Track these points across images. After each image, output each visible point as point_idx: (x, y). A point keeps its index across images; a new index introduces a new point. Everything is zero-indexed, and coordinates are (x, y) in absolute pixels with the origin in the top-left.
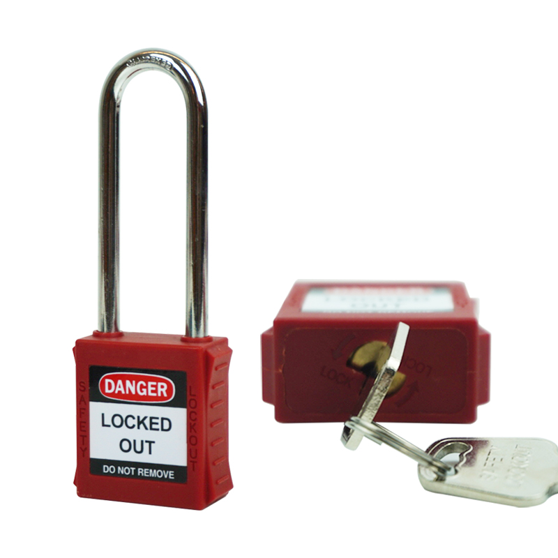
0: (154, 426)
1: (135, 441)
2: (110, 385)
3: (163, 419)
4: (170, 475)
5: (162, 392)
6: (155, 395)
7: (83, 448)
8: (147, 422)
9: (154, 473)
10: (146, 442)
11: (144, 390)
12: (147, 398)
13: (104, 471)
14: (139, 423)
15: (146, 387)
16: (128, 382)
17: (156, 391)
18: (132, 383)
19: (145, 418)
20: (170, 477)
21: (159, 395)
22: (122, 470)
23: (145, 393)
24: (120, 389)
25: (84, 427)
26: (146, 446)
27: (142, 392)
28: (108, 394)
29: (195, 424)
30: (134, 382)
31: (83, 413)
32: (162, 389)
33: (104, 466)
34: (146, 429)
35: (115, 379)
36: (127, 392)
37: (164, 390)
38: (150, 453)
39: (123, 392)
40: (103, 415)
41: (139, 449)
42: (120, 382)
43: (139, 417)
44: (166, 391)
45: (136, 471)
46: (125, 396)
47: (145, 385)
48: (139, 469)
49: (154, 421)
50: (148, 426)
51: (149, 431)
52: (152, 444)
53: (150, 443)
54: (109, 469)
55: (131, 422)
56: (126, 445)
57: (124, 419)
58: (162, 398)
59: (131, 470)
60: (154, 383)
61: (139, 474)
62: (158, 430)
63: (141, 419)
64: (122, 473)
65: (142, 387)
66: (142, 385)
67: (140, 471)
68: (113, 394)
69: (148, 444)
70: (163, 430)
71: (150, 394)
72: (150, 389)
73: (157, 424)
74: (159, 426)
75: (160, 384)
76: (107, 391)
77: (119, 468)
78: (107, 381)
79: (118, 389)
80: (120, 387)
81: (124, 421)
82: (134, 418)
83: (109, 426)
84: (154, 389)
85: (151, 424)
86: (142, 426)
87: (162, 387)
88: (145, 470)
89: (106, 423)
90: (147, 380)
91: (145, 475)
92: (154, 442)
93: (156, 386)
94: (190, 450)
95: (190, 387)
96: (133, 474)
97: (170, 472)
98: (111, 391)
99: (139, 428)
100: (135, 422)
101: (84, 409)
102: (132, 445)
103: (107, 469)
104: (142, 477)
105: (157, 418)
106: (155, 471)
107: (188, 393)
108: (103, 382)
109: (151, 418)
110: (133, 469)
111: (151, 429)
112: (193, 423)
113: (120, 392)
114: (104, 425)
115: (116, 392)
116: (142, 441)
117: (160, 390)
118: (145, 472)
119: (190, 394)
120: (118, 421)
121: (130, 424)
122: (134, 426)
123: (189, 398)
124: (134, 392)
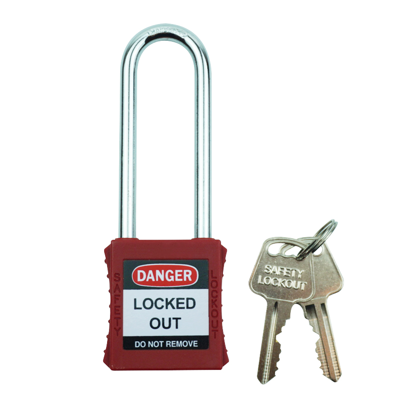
0: (180, 306)
1: (163, 319)
2: (141, 275)
3: (188, 299)
4: (194, 344)
5: (187, 278)
6: (181, 280)
7: (117, 328)
8: (174, 303)
9: (180, 344)
10: (174, 319)
11: (172, 277)
12: (174, 283)
13: (136, 346)
14: (167, 304)
15: (174, 275)
16: (158, 272)
17: (182, 277)
18: (161, 273)
19: (173, 299)
20: (194, 346)
21: (185, 280)
22: (151, 344)
23: (172, 279)
24: (150, 278)
25: (118, 310)
26: (173, 322)
27: (170, 278)
28: (140, 283)
29: (216, 300)
30: (163, 271)
31: (118, 299)
32: (187, 275)
33: (136, 342)
34: (173, 308)
35: (146, 270)
36: (157, 280)
37: (189, 276)
38: (177, 328)
39: (153, 280)
40: (135, 300)
41: (167, 325)
42: (151, 272)
43: (167, 299)
44: (191, 276)
45: (164, 344)
46: (155, 283)
47: (172, 272)
48: (167, 342)
49: (180, 301)
50: (175, 306)
51: (176, 310)
52: (179, 320)
53: (177, 319)
54: (140, 344)
55: (160, 303)
56: (155, 323)
57: (154, 302)
58: (188, 282)
59: (160, 343)
60: (181, 271)
61: (167, 346)
62: (184, 308)
63: (169, 301)
64: (152, 346)
65: (170, 274)
66: (170, 273)
67: (168, 343)
68: (145, 282)
69: (175, 320)
70: (188, 308)
71: (177, 280)
72: (177, 275)
73: (183, 303)
74: (185, 305)
75: (185, 271)
76: (139, 280)
77: (149, 342)
78: (139, 272)
79: (149, 278)
80: (150, 276)
81: (154, 304)
82: (162, 300)
83: (141, 308)
84: (180, 275)
85: (178, 303)
86: (169, 306)
87: (188, 273)
88: (172, 342)
89: (137, 307)
90: (174, 268)
91: (172, 346)
92: (180, 319)
93: (182, 273)
94: (212, 321)
95: (212, 271)
96: (161, 346)
97: (194, 341)
98: (143, 280)
99: (167, 308)
100: (164, 303)
101: (119, 296)
102: (161, 323)
103: (139, 344)
104: (169, 348)
105: (184, 299)
106: (181, 342)
107: (210, 277)
108: (136, 273)
109: (178, 299)
110: (161, 342)
111: (178, 308)
112: (214, 299)
113: (150, 280)
114: (136, 308)
115: (147, 280)
116: (170, 319)
117: (185, 275)
118: (172, 344)
119: (212, 277)
120: (148, 304)
121: (159, 305)
122: (163, 307)
123: (211, 279)
124: (162, 279)
